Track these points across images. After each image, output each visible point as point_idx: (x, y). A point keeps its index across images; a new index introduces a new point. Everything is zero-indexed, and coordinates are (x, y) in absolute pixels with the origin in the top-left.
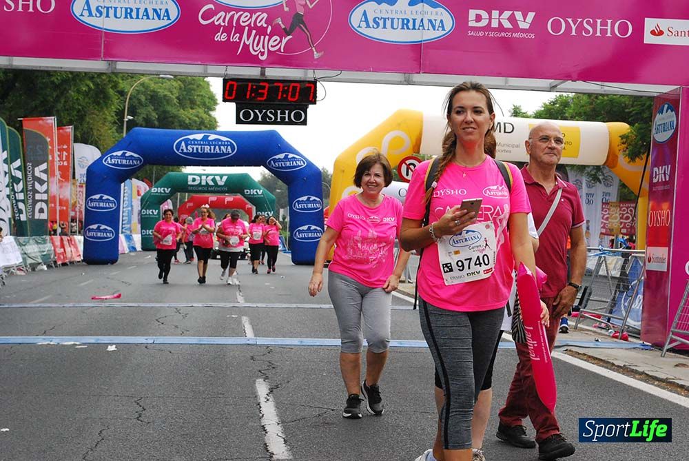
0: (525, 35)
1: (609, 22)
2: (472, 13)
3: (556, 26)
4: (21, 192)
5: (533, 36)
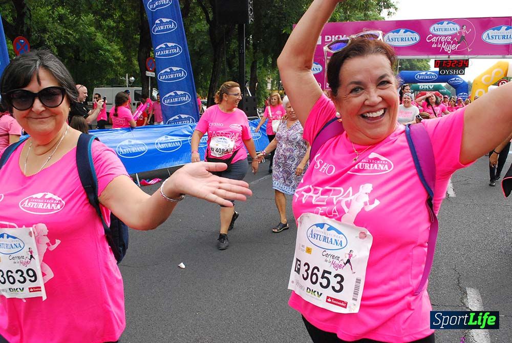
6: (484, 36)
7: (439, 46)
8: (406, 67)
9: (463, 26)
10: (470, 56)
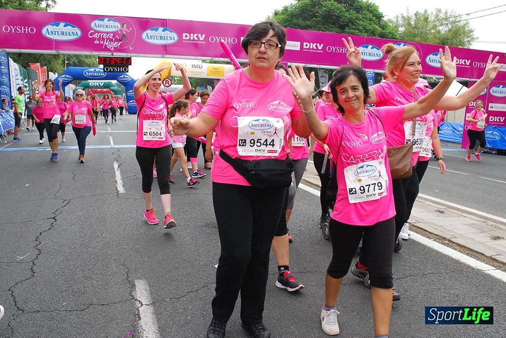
0: (202, 42)
1: (230, 38)
2: (184, 35)
3: (212, 39)
4: (28, 90)
5: (204, 42)
6: (144, 36)
7: (102, 42)
8: (74, 62)
9: (124, 25)
10: (132, 55)
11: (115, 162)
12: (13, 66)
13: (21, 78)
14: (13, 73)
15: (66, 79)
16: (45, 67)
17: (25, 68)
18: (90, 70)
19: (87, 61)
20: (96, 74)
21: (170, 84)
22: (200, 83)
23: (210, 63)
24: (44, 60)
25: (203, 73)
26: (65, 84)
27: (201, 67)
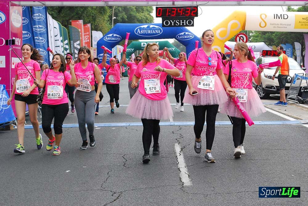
8: (122, 18)
11: (177, 144)
12: (52, 25)
13: (61, 38)
14: (51, 33)
15: (113, 39)
16: (89, 25)
17: (65, 26)
18: (142, 27)
19: (139, 15)
20: (149, 32)
21: (245, 40)
22: (285, 39)
23: (299, 10)
24: (88, 16)
25: (290, 25)
26: (112, 45)
27: (286, 17)
